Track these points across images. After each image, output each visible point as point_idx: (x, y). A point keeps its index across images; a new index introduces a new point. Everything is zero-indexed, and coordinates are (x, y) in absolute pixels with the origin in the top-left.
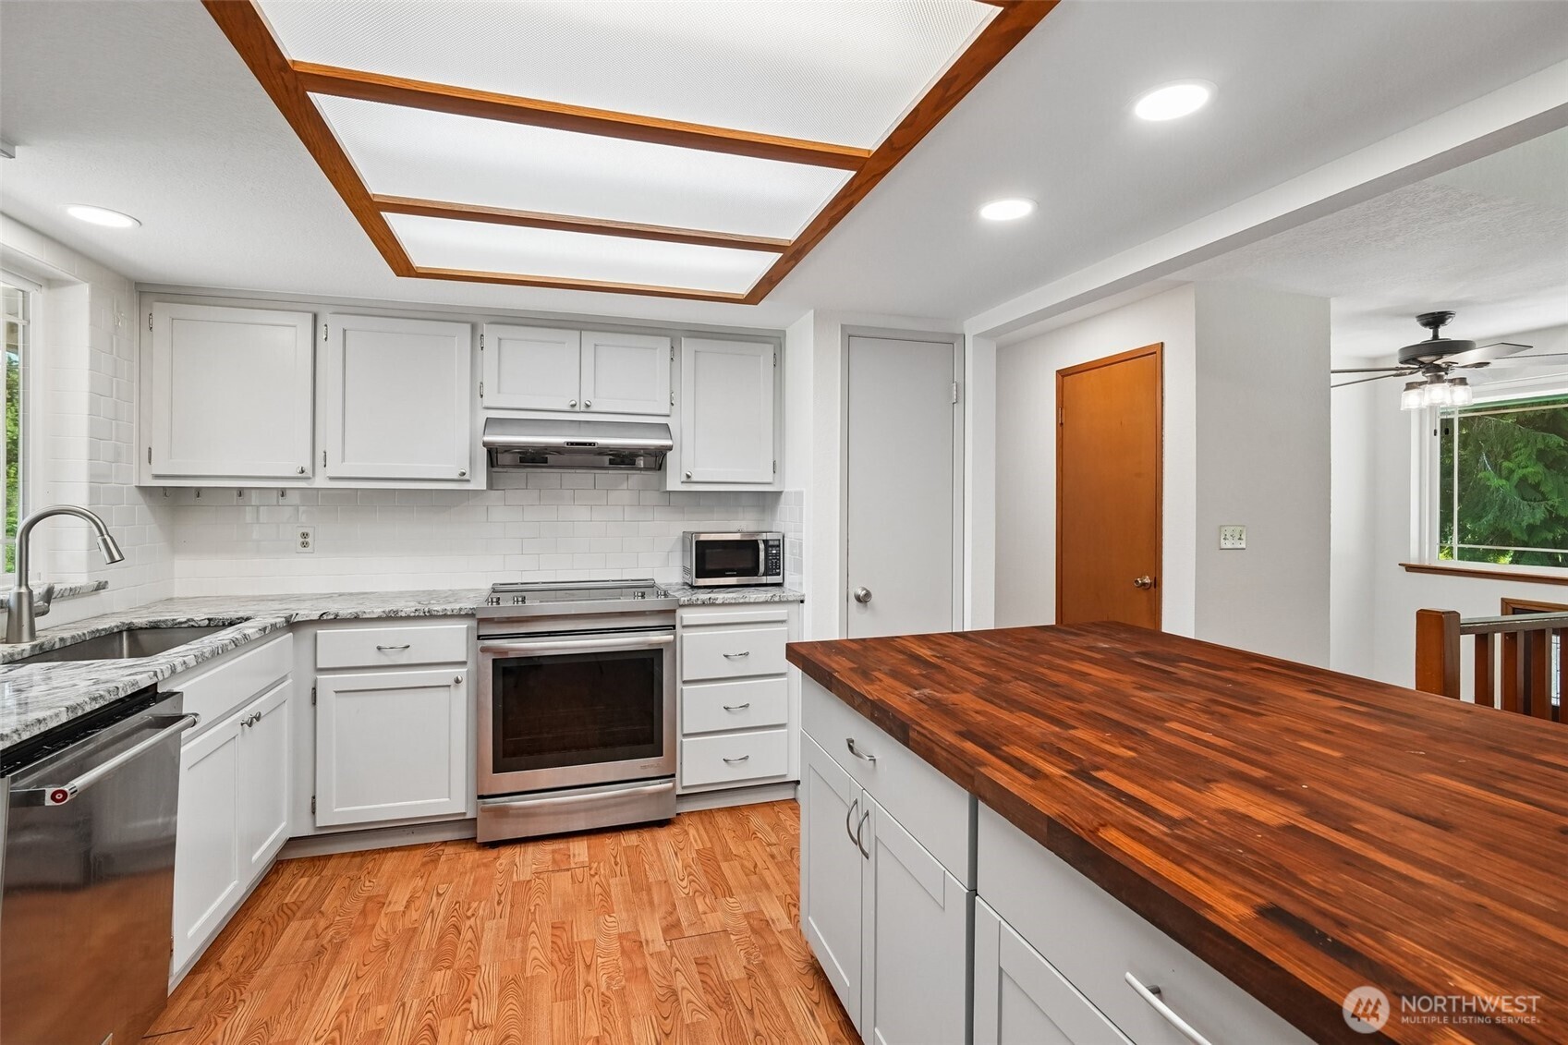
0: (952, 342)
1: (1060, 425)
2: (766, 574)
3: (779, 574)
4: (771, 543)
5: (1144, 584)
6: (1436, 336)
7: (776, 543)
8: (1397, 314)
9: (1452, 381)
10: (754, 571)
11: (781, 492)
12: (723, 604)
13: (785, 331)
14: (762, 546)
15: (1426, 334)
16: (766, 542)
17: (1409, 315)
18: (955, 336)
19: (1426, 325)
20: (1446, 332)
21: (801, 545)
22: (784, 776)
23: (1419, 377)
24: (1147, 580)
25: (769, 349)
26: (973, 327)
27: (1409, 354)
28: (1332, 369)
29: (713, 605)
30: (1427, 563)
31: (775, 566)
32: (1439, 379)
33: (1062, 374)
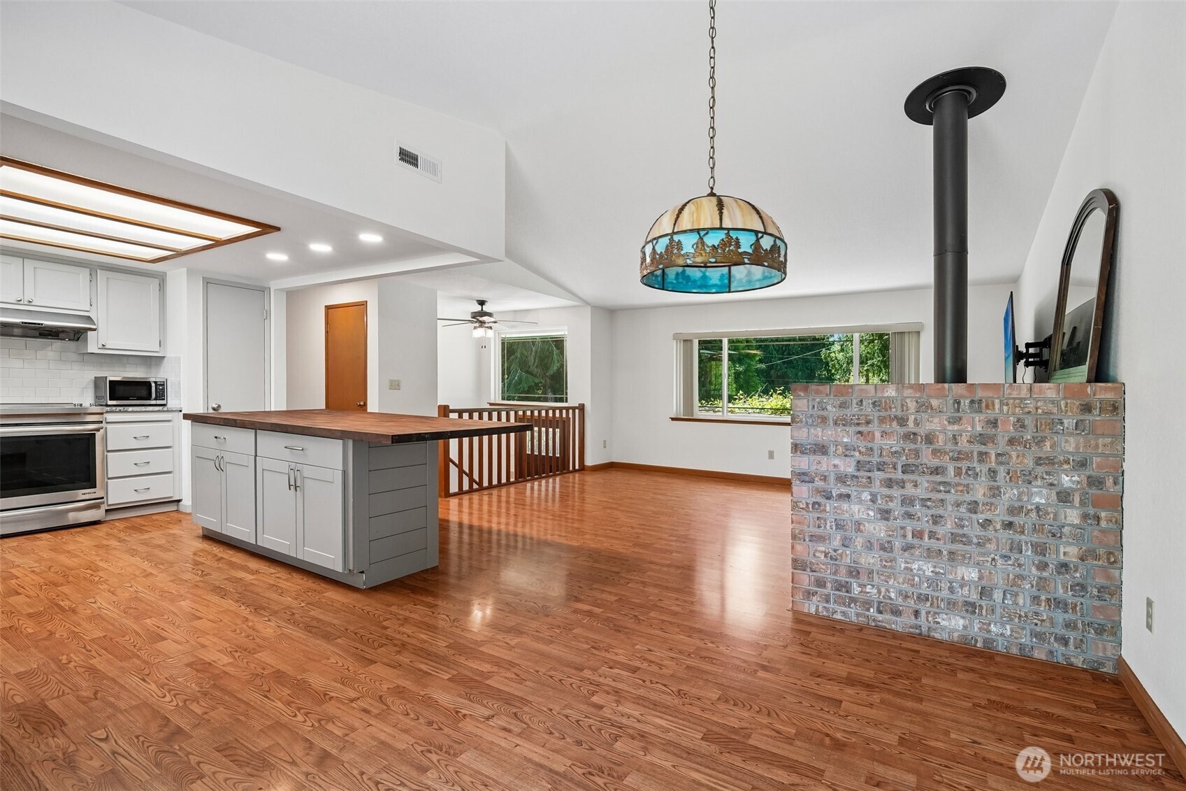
0: (263, 291)
1: (327, 332)
2: (156, 399)
3: (164, 399)
4: (158, 383)
5: (360, 405)
6: (482, 309)
7: (162, 383)
8: (470, 298)
9: (487, 327)
10: (149, 398)
11: (164, 357)
12: (132, 412)
13: (166, 273)
14: (153, 385)
15: (478, 308)
16: (156, 382)
17: (474, 300)
18: (266, 288)
19: (479, 304)
20: (486, 308)
21: (179, 383)
22: (171, 497)
23: (477, 325)
24: (362, 403)
25: (157, 282)
26: (275, 285)
27: (474, 315)
28: (438, 317)
29: (127, 412)
30: (497, 402)
31: (161, 394)
32: (481, 326)
33: (328, 308)
